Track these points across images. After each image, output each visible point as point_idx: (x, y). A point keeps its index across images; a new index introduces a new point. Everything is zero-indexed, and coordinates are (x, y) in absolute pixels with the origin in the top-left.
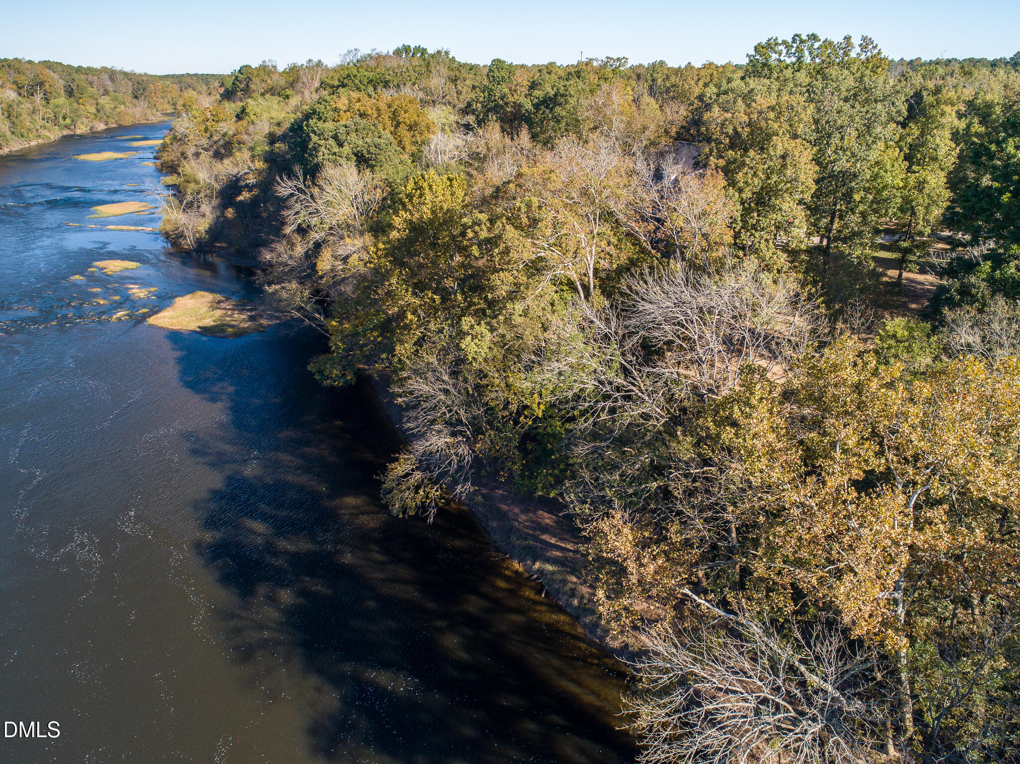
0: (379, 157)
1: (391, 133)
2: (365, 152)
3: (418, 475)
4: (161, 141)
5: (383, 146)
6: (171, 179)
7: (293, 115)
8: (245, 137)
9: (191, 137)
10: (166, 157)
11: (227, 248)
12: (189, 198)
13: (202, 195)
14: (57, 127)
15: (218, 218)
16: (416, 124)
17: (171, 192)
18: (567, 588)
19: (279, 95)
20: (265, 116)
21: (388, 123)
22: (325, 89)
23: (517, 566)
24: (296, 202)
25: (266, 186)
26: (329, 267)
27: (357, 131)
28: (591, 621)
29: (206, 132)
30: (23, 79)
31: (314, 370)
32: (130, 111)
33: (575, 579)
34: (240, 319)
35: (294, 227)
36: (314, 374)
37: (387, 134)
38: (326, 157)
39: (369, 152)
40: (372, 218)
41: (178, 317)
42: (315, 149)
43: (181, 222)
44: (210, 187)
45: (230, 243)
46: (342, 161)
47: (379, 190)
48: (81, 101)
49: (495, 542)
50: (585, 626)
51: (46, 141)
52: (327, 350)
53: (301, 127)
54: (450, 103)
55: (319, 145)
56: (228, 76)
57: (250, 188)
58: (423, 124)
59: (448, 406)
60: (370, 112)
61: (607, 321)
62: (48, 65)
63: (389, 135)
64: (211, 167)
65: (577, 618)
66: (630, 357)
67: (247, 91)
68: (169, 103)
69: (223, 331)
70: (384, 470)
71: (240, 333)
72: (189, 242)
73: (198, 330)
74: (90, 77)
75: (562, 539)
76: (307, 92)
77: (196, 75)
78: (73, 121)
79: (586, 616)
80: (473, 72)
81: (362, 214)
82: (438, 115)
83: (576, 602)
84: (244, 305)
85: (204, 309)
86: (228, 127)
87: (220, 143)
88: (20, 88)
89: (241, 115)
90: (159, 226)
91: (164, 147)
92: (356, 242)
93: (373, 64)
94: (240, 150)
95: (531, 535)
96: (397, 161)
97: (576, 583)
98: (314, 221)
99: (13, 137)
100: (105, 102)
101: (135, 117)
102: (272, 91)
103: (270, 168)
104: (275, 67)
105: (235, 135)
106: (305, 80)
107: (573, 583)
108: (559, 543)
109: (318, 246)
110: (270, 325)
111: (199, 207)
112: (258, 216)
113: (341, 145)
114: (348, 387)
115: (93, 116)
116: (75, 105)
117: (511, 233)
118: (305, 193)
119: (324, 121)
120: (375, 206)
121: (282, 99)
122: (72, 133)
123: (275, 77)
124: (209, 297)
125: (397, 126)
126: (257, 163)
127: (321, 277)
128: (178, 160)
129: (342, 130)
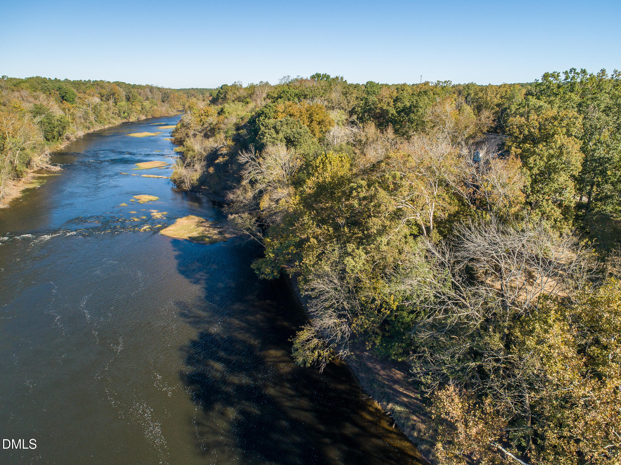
0: (300, 140)
1: (308, 126)
2: (291, 137)
3: (316, 341)
4: (175, 126)
5: (303, 134)
6: (179, 149)
7: (250, 114)
8: (222, 126)
9: (192, 125)
10: (178, 136)
11: (208, 189)
12: (188, 160)
13: (196, 159)
14: (120, 118)
15: (204, 172)
16: (323, 121)
17: (179, 156)
18: (410, 423)
19: (243, 101)
20: (235, 113)
21: (306, 120)
22: (269, 99)
23: (377, 405)
24: (250, 166)
25: (233, 155)
26: (267, 206)
27: (287, 124)
28: (425, 448)
29: (200, 122)
30: (104, 92)
31: (255, 268)
32: (159, 109)
33: (415, 418)
34: (214, 233)
35: (247, 181)
36: (255, 270)
37: (305, 127)
38: (269, 139)
39: (294, 137)
40: (294, 176)
41: (178, 230)
42: (262, 134)
43: (183, 174)
44: (201, 154)
45: (210, 187)
46: (278, 142)
47: (298, 160)
48: (134, 103)
49: (363, 387)
50: (421, 451)
51: (113, 126)
52: (263, 256)
53: (254, 121)
54: (343, 108)
55: (265, 133)
56: (215, 89)
57: (223, 155)
58: (327, 121)
59: (337, 299)
60: (296, 114)
61: (444, 254)
62: (118, 84)
63: (306, 127)
64: (202, 143)
65: (416, 445)
66: (458, 278)
67: (225, 99)
68: (181, 104)
69: (203, 240)
70: (295, 336)
71: (213, 242)
72: (187, 186)
73: (188, 239)
74: (140, 90)
75: (407, 389)
76: (259, 100)
77: (197, 89)
78: (128, 114)
79: (422, 445)
80: (356, 89)
81: (288, 175)
82: (336, 115)
83: (415, 434)
84: (216, 225)
85: (193, 226)
86: (213, 119)
87: (208, 129)
88: (102, 96)
89: (221, 112)
90: (171, 176)
91: (176, 130)
92: (284, 191)
93: (298, 84)
94: (219, 133)
95: (387, 385)
96: (310, 142)
97: (416, 421)
98: (259, 177)
99: (96, 123)
100: (147, 104)
101: (162, 113)
102: (239, 99)
103: (236, 145)
104: (241, 86)
105: (217, 124)
106: (258, 93)
107: (414, 420)
108: (404, 392)
109: (261, 192)
110: (230, 238)
111: (194, 166)
112: (227, 171)
113: (277, 132)
114: (275, 279)
115: (139, 112)
116: (130, 105)
117: (382, 193)
118: (255, 161)
119: (269, 118)
120: (296, 170)
121: (244, 104)
122: (127, 121)
123: (241, 91)
124: (196, 219)
125: (311, 122)
126: (228, 141)
127: (263, 211)
128: (184, 138)
129: (279, 124)
